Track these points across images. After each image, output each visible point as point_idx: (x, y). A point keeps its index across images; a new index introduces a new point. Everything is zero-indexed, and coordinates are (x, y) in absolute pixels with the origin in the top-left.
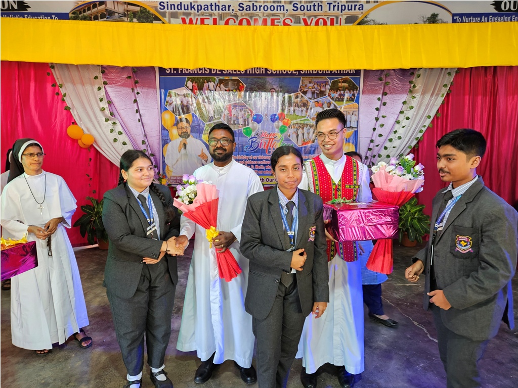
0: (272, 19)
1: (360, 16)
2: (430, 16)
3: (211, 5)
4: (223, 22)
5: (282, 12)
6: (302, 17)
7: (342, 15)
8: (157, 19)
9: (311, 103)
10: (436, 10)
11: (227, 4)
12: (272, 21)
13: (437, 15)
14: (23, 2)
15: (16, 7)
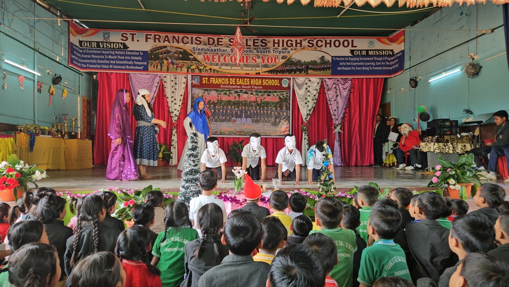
1: (288, 56)
3: (218, 49)
4: (223, 57)
5: (251, 53)
7: (280, 55)
8: (191, 55)
11: (225, 49)
12: (247, 57)
13: (324, 57)
14: (126, 45)
15: (122, 47)
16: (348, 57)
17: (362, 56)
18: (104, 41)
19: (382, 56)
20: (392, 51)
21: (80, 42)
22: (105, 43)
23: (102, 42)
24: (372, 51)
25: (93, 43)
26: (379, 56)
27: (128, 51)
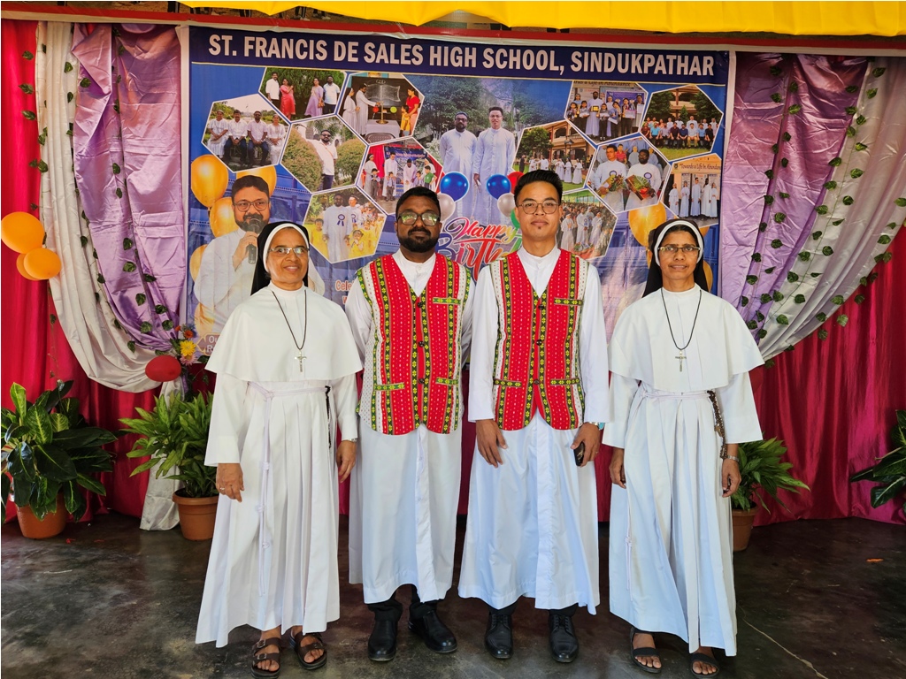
9: (597, 150)
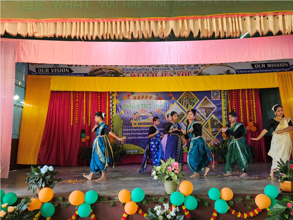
0: (165, 73)
1: (199, 71)
2: (227, 71)
3: (142, 69)
4: (146, 75)
5: (169, 70)
6: (177, 72)
7: (192, 71)
8: (121, 74)
10: (229, 69)
11: (148, 68)
12: (165, 74)
13: (229, 70)
14: (71, 70)
15: (68, 71)
16: (250, 70)
17: (262, 69)
18: (55, 67)
19: (280, 68)
20: (287, 63)
21: (37, 69)
22: (55, 69)
23: (53, 68)
24: (270, 64)
25: (46, 69)
26: (276, 68)
27: (73, 74)
